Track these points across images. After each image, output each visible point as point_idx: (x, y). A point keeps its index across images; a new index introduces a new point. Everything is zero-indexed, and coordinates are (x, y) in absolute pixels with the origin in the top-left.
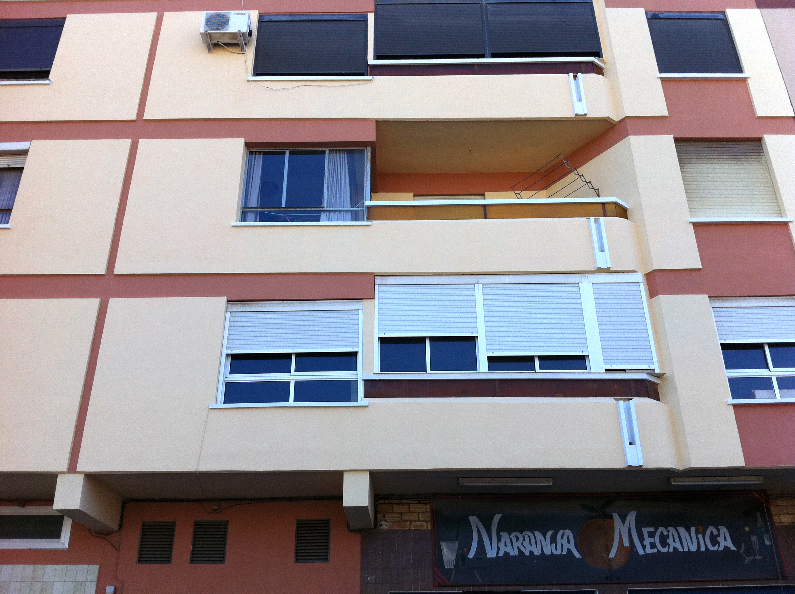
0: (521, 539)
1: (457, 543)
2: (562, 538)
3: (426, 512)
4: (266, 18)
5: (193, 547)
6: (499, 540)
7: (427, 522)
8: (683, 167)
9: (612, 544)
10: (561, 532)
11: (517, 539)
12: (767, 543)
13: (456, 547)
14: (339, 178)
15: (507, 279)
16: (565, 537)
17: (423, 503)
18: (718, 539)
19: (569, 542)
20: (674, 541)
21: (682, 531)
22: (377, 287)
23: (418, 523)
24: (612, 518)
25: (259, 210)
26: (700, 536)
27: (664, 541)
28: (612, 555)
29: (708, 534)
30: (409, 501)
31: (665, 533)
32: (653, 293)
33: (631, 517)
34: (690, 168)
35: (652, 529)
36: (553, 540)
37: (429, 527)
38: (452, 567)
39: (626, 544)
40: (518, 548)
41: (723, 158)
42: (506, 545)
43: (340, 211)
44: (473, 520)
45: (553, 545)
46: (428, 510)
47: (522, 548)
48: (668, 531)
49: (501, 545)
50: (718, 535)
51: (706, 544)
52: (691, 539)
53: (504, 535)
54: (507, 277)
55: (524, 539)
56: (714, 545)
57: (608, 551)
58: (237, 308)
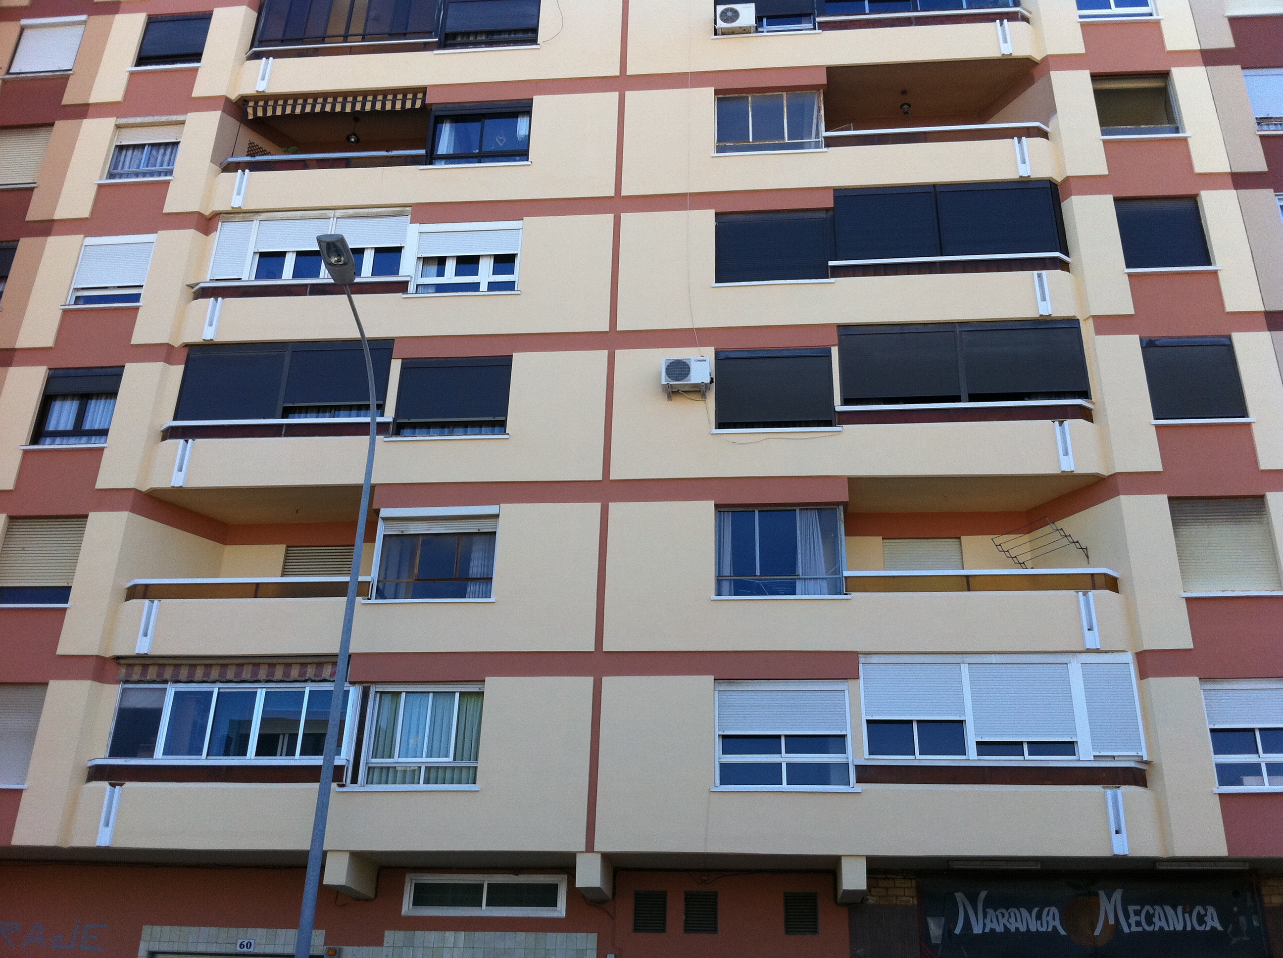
0: (1007, 916)
1: (943, 919)
2: (1048, 915)
3: (911, 887)
4: (723, 356)
5: (686, 917)
6: (985, 917)
7: (913, 897)
8: (1177, 530)
9: (1098, 921)
10: (1047, 909)
11: (1003, 916)
12: (1255, 923)
13: (943, 923)
14: (812, 540)
15: (994, 659)
16: (1051, 913)
17: (908, 878)
18: (1206, 918)
19: (1054, 919)
20: (1160, 920)
21: (1169, 910)
22: (861, 666)
23: (904, 899)
24: (1097, 895)
25: (734, 578)
26: (1187, 915)
27: (1149, 920)
28: (1097, 932)
29: (1195, 913)
30: (895, 876)
31: (1151, 912)
32: (1143, 674)
33: (1118, 895)
34: (1184, 531)
35: (1138, 908)
36: (1039, 917)
37: (915, 902)
38: (939, 942)
39: (1112, 921)
40: (1005, 925)
41: (1222, 519)
42: (991, 921)
43: (816, 579)
44: (959, 896)
45: (1039, 922)
46: (914, 885)
47: (1008, 925)
48: (1154, 910)
49: (988, 921)
50: (1206, 915)
51: (1192, 923)
52: (1178, 919)
53: (990, 911)
54: (993, 656)
55: (1010, 916)
56: (1200, 925)
57: (1093, 929)
58: (724, 687)
